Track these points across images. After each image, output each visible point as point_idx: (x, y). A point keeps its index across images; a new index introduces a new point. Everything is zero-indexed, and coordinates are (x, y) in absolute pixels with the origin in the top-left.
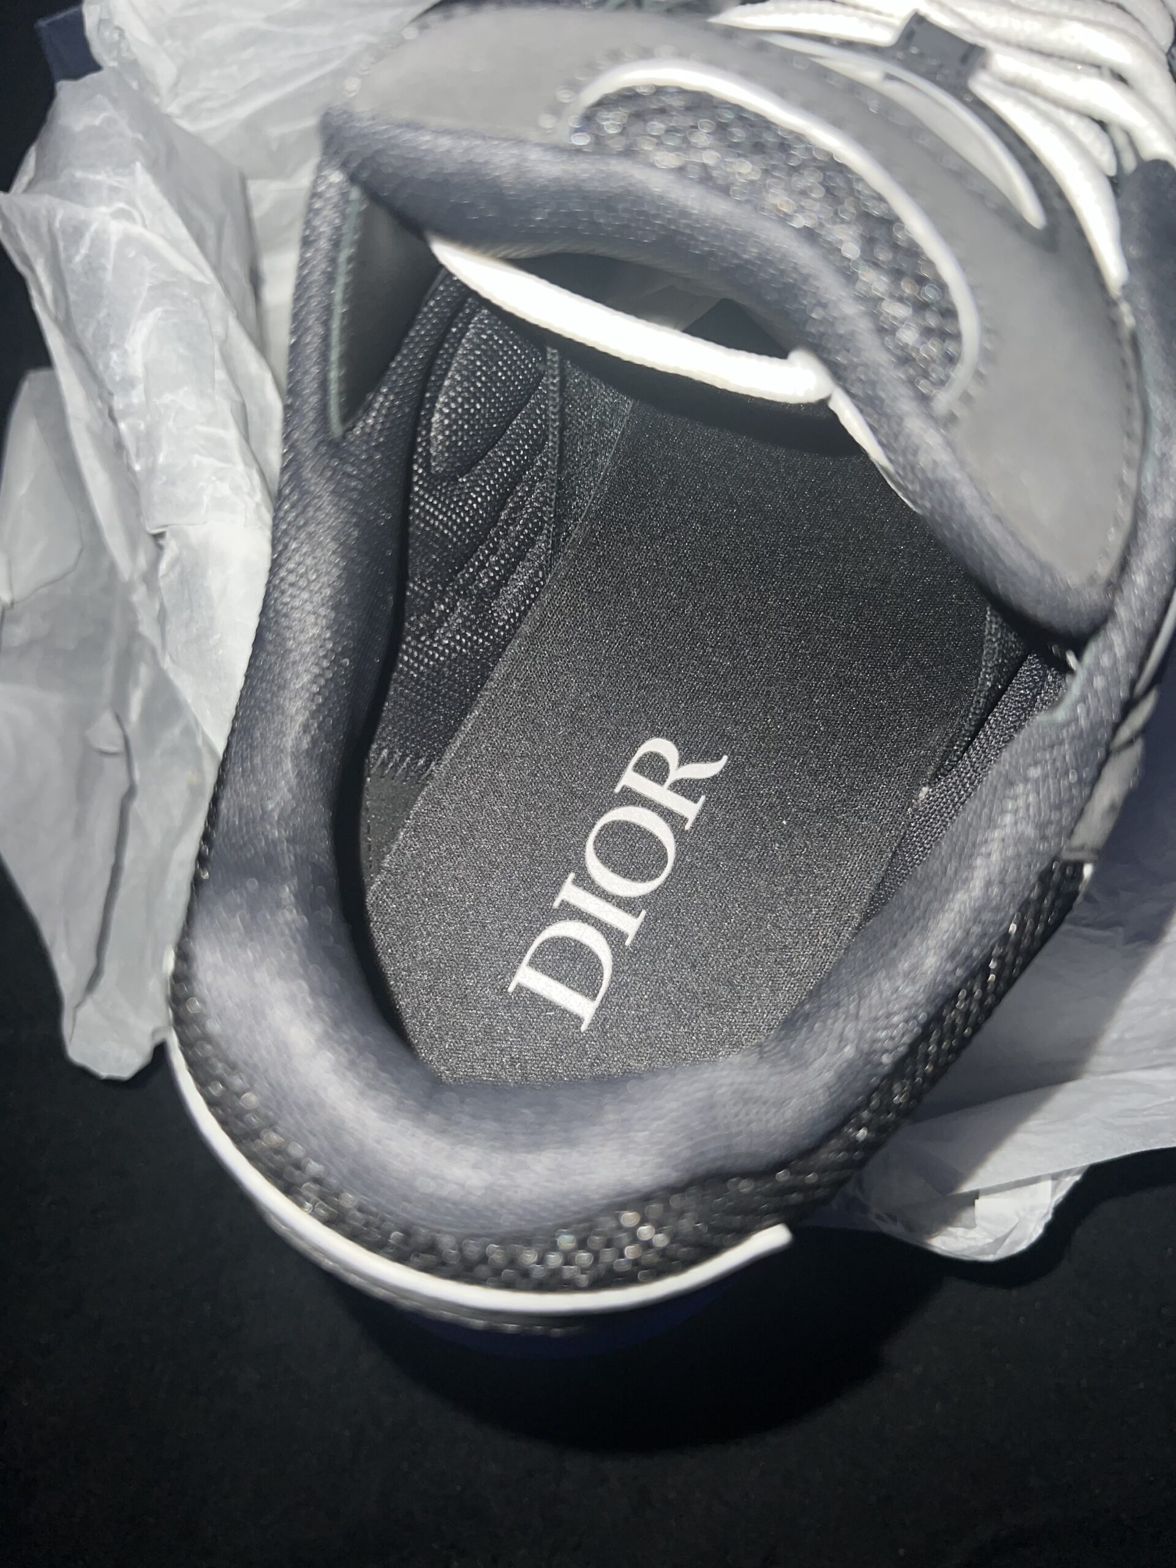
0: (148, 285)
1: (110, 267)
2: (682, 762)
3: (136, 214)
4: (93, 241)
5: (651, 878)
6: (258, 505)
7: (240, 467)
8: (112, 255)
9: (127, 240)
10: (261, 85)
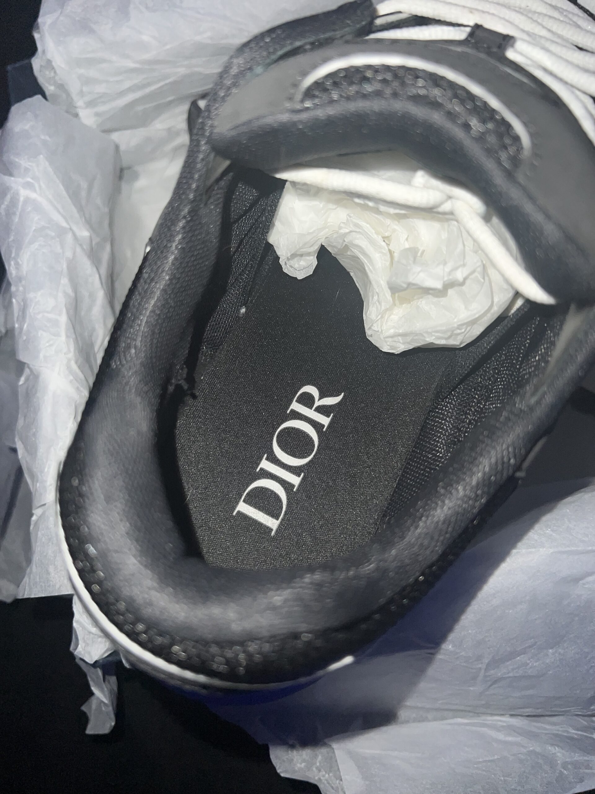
0: (34, 228)
1: (18, 213)
2: (320, 398)
3: (36, 185)
4: (11, 198)
5: (306, 457)
6: (69, 360)
7: (63, 338)
8: (20, 207)
9: (27, 200)
10: (131, 90)
